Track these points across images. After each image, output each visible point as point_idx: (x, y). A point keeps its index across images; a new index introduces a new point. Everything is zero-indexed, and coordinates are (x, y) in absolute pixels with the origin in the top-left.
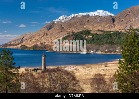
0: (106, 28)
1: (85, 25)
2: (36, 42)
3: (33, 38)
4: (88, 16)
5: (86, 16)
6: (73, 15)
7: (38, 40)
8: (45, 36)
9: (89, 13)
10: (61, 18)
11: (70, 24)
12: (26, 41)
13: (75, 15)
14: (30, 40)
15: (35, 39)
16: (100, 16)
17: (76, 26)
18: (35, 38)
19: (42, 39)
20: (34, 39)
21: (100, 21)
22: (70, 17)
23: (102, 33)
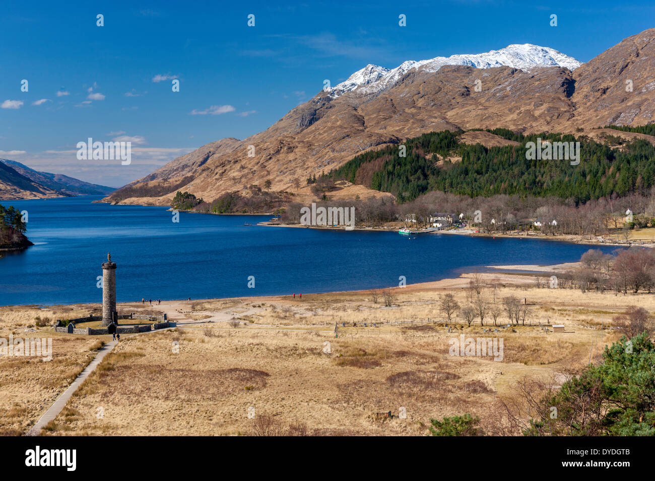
0: (536, 119)
1: (451, 107)
2: (243, 180)
3: (236, 162)
4: (469, 69)
5: (457, 69)
6: (407, 66)
7: (253, 173)
8: (281, 156)
9: (473, 58)
10: (359, 78)
11: (389, 105)
12: (204, 174)
13: (417, 65)
14: (220, 170)
15: (243, 167)
16: (514, 71)
17: (413, 110)
18: (243, 163)
19: (271, 165)
20: (238, 166)
21: (515, 89)
22: (394, 74)
23: (505, 143)
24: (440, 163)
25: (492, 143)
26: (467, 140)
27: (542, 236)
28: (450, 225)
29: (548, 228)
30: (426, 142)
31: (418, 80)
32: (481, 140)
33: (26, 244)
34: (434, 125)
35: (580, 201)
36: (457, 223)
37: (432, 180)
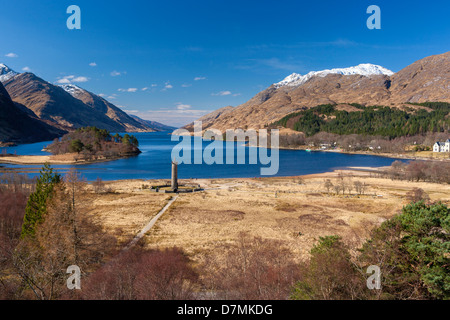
0: (371, 99)
1: (331, 93)
4: (340, 75)
5: (335, 75)
6: (311, 74)
8: (252, 114)
9: (343, 70)
10: (289, 79)
11: (303, 92)
12: (218, 122)
13: (316, 73)
14: (225, 121)
16: (362, 76)
17: (314, 94)
18: (235, 117)
19: (248, 119)
20: (233, 119)
21: (361, 86)
22: (305, 78)
23: (357, 110)
24: (326, 119)
25: (350, 110)
26: (339, 108)
27: (373, 154)
29: (376, 150)
30: (319, 109)
31: (317, 80)
32: (345, 109)
34: (323, 101)
35: (392, 138)
36: (333, 146)
37: (322, 126)
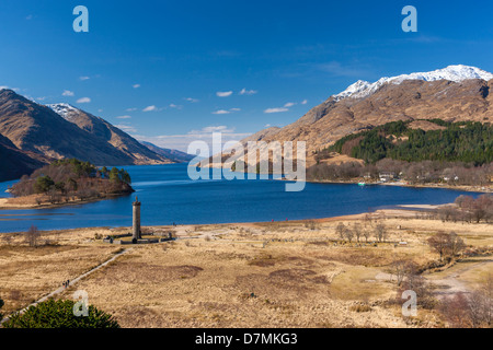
0: (462, 112)
1: (408, 106)
4: (421, 82)
5: (414, 82)
6: (382, 81)
8: (301, 137)
9: (424, 74)
10: (353, 88)
11: (369, 105)
13: (389, 80)
16: (450, 82)
17: (384, 108)
21: (449, 94)
22: (375, 86)
23: (437, 127)
24: (395, 141)
25: (428, 128)
26: (413, 126)
27: (448, 186)
28: (391, 180)
29: (452, 181)
30: (387, 128)
31: (390, 89)
32: (422, 127)
33: (130, 191)
34: (396, 117)
35: (477, 164)
36: (397, 178)
37: (389, 151)
